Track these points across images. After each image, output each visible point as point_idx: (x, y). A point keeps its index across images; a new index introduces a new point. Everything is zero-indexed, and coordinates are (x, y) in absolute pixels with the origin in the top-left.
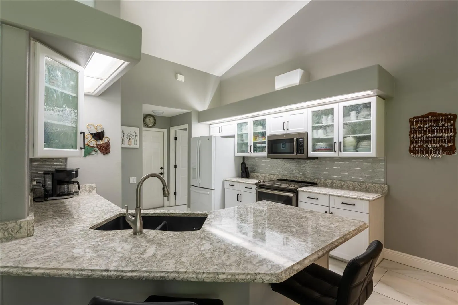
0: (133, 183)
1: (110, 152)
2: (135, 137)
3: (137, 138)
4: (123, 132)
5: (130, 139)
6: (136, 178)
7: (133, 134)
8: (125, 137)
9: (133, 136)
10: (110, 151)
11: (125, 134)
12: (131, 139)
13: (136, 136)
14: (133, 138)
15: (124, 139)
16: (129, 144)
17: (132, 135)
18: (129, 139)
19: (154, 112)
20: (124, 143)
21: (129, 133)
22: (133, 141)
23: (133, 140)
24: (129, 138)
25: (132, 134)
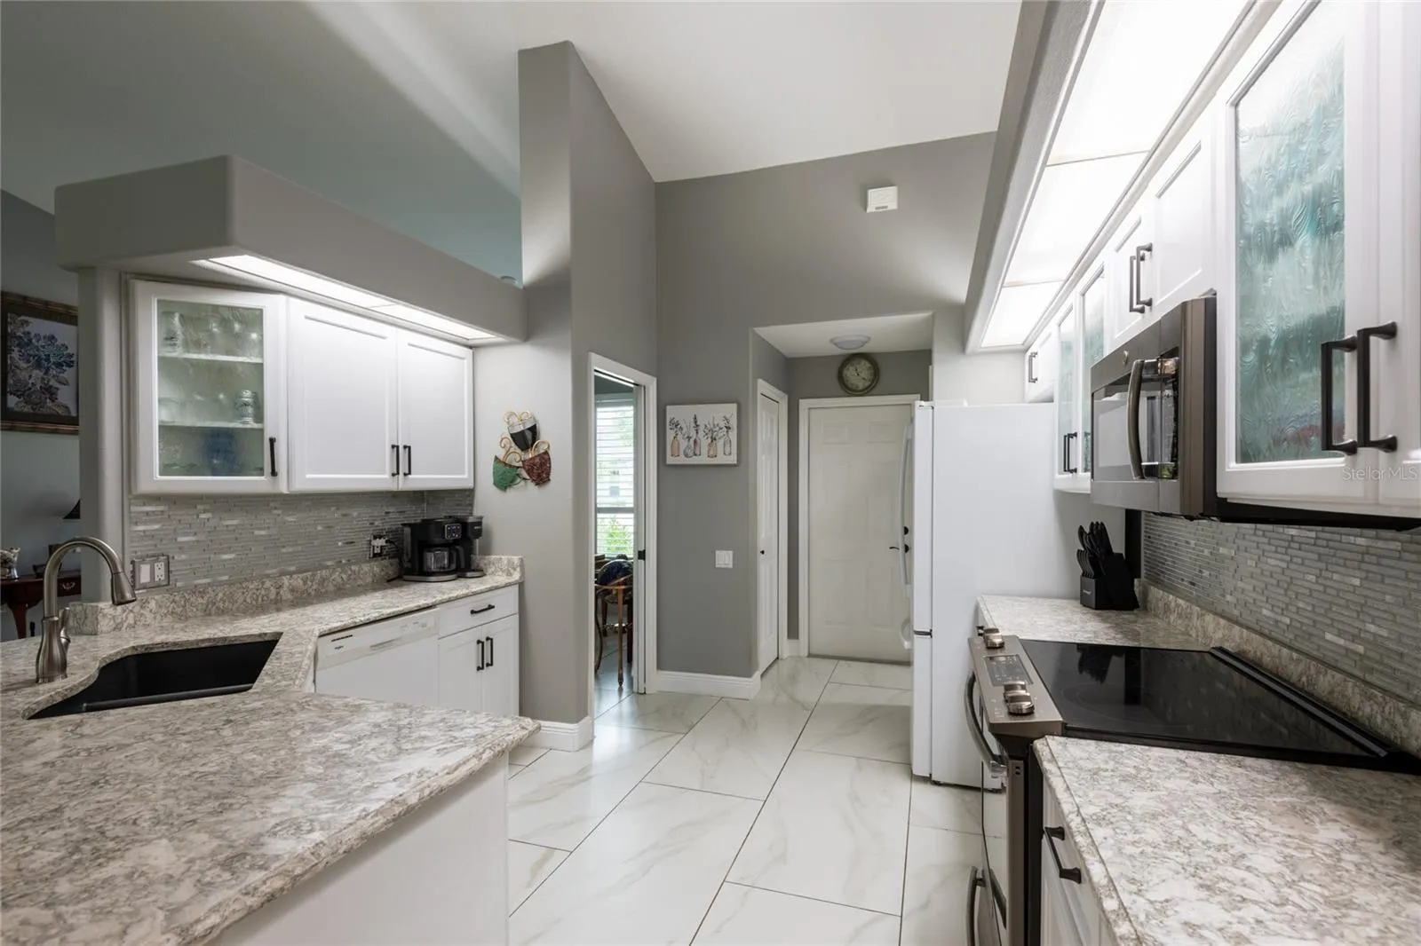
0: (723, 566)
1: (549, 480)
2: (727, 432)
3: (733, 435)
4: (696, 422)
5: (713, 439)
6: (731, 553)
7: (722, 424)
8: (701, 433)
9: (721, 429)
10: (551, 477)
11: (701, 428)
12: (715, 439)
13: (728, 428)
14: (720, 435)
15: (698, 440)
16: (711, 453)
17: (717, 429)
18: (710, 440)
19: (837, 341)
20: (698, 452)
21: (711, 423)
22: (720, 443)
23: (722, 441)
24: (710, 436)
25: (718, 425)
